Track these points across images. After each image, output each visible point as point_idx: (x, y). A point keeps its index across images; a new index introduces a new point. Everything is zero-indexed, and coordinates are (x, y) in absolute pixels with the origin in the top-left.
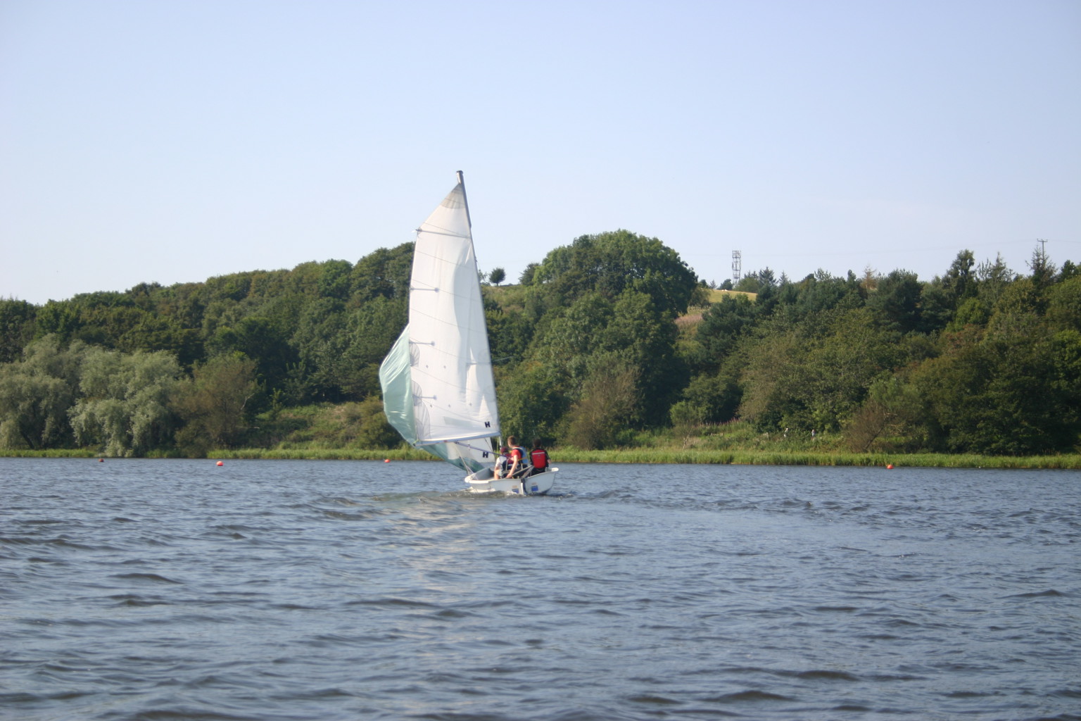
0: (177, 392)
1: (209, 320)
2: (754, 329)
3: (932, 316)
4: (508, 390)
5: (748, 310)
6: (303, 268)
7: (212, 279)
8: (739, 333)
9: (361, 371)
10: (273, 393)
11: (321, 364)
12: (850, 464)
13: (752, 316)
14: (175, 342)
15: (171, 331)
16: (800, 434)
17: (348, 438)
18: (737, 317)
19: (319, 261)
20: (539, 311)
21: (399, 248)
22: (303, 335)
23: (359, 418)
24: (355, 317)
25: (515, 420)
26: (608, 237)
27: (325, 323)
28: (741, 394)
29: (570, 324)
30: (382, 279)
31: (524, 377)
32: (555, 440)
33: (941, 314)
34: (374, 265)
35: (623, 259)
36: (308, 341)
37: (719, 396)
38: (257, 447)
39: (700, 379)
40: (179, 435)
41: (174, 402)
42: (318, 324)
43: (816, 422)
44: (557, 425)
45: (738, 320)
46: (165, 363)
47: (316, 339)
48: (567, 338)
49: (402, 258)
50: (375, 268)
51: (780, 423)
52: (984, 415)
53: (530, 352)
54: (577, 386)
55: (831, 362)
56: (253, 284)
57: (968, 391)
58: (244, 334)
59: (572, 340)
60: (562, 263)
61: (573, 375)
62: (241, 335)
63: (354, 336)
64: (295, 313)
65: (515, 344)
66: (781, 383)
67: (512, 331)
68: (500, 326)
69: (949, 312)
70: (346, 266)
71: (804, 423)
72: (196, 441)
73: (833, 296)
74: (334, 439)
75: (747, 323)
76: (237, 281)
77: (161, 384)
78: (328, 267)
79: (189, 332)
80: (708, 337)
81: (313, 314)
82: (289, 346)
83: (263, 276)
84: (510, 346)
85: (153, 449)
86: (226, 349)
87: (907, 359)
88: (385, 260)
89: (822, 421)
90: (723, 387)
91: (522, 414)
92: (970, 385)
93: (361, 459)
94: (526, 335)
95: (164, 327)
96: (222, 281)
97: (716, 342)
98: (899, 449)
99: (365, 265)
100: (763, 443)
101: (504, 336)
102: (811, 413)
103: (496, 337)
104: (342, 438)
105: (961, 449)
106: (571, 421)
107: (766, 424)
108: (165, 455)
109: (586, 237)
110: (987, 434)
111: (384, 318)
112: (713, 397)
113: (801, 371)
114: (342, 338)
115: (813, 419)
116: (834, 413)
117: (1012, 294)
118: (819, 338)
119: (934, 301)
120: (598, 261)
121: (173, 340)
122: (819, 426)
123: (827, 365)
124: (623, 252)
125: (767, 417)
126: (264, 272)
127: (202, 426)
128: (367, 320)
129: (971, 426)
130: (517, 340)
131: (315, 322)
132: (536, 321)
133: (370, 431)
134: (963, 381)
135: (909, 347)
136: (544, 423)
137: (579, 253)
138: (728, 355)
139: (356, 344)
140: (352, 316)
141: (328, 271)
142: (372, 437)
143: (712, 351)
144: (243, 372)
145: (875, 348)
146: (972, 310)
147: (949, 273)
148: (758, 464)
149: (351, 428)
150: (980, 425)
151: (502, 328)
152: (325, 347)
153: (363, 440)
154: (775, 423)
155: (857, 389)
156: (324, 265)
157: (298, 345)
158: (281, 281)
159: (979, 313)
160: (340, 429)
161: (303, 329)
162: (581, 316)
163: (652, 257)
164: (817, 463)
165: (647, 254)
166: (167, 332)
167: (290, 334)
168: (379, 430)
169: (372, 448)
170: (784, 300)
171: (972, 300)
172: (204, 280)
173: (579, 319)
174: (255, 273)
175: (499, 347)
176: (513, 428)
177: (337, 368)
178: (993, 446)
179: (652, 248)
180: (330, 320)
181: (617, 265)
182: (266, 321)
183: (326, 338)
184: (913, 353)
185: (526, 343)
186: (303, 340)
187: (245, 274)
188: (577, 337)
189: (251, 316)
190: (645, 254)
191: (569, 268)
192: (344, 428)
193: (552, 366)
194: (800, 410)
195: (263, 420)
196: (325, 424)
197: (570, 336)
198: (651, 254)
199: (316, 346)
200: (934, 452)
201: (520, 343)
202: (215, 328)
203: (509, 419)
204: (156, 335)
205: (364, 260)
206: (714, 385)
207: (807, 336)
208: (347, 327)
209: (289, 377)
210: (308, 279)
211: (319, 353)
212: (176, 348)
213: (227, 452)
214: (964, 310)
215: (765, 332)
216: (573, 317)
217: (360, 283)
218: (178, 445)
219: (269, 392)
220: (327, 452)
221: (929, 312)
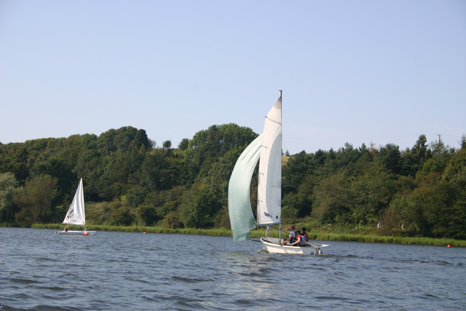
0: (17, 193)
1: (31, 159)
2: (314, 171)
3: (408, 167)
4: (190, 197)
5: (311, 161)
6: (73, 137)
7: (28, 141)
8: (306, 173)
9: (109, 186)
10: (65, 196)
11: (89, 182)
12: (382, 242)
13: (313, 165)
14: (14, 169)
15: (13, 163)
16: (348, 225)
17: (104, 220)
18: (305, 165)
19: (81, 134)
20: (202, 160)
21: (120, 129)
22: (80, 168)
23: (110, 209)
24: (107, 159)
25: (193, 213)
26: (225, 127)
27: (91, 162)
28: (312, 203)
29: (223, 165)
30: (112, 144)
31: (198, 191)
32: (214, 224)
33: (412, 166)
34: (108, 137)
35: (234, 137)
36: (82, 171)
37: (299, 204)
38: (57, 223)
39: (289, 195)
40: (17, 216)
41: (15, 199)
42: (87, 162)
43: (355, 219)
44: (215, 216)
45: (306, 166)
46: (9, 179)
47: (86, 170)
48: (221, 172)
49: (122, 134)
50: (109, 138)
51: (335, 219)
52: (454, 218)
53: (198, 179)
54: (225, 197)
55: (364, 188)
56: (48, 144)
57: (445, 205)
58: (50, 166)
59: (223, 173)
60: (203, 138)
61: (223, 191)
62: (48, 167)
63: (106, 169)
64: (75, 157)
65: (189, 175)
66: (338, 198)
67: (188, 169)
68: (181, 166)
69: (416, 166)
70: (94, 137)
71: (348, 219)
72: (25, 219)
73: (356, 156)
74: (97, 220)
75: (311, 168)
76: (40, 142)
77: (9, 190)
78: (86, 137)
79: (21, 164)
80: (290, 175)
81: (85, 157)
82: (72, 173)
83: (53, 141)
84: (187, 176)
85: (3, 222)
86: (41, 173)
87: (403, 188)
88: (114, 135)
89: (357, 219)
90: (301, 199)
91: (197, 210)
92: (445, 202)
93: (113, 230)
94: (195, 171)
95: (8, 161)
96: (33, 142)
97: (294, 177)
98: (403, 234)
99: (104, 137)
100: (329, 229)
101: (184, 171)
102: (352, 214)
103: (179, 171)
104: (101, 219)
105: (439, 236)
106: (222, 215)
107: (327, 219)
108: (9, 226)
109: (215, 126)
110: (455, 228)
111: (122, 160)
112: (296, 204)
113: (348, 192)
114: (100, 170)
115: (353, 217)
116: (364, 214)
117: (458, 157)
118: (356, 176)
119: (408, 160)
120: (222, 138)
121: (14, 168)
122: (356, 221)
123: (362, 190)
124: (234, 133)
125: (328, 216)
126: (54, 138)
127: (29, 211)
128: (113, 161)
129: (446, 224)
130: (190, 173)
131: (86, 161)
132: (200, 164)
133: (116, 216)
134: (442, 200)
135: (403, 182)
136: (208, 215)
137: (212, 134)
138: (301, 184)
139: (107, 173)
140: (105, 158)
141: (86, 139)
142: (118, 219)
143: (292, 182)
144: (51, 184)
145: (386, 182)
146: (432, 164)
147: (415, 146)
148: (332, 240)
149: (106, 214)
150: (451, 223)
151: (182, 167)
152: (91, 174)
153: (113, 221)
154: (332, 219)
155: (378, 202)
156: (83, 136)
157: (77, 172)
158: (62, 143)
159: (435, 166)
160: (100, 215)
161: (80, 163)
162: (228, 161)
163: (248, 136)
164: (364, 241)
165: (246, 135)
166: (10, 163)
167: (73, 167)
168: (121, 216)
169: (118, 225)
170: (329, 157)
171: (430, 160)
172: (24, 142)
173: (226, 163)
174: (50, 139)
175: (181, 176)
176: (192, 217)
177: (97, 184)
178: (458, 234)
179: (248, 132)
180: (94, 160)
181: (231, 140)
182: (62, 160)
183: (91, 169)
184: (405, 185)
185: (195, 175)
186: (80, 170)
187: (44, 139)
188: (226, 172)
189: (53, 157)
190: (244, 135)
191: (206, 141)
192: (102, 214)
193: (212, 186)
194: (346, 212)
195: (59, 209)
196: (92, 212)
197: (222, 172)
198: (248, 135)
199: (86, 173)
200: (424, 236)
201: (192, 175)
202: (34, 163)
203: (190, 212)
204: (5, 165)
205: (103, 134)
206: (297, 198)
207: (349, 175)
208: (102, 164)
209: (72, 188)
210: (76, 143)
211: (88, 177)
212: (15, 172)
213: (42, 225)
214: (427, 165)
215: (320, 173)
216: (224, 162)
217: (101, 145)
218: (16, 221)
219: (63, 195)
220: (94, 226)
221: (406, 165)
